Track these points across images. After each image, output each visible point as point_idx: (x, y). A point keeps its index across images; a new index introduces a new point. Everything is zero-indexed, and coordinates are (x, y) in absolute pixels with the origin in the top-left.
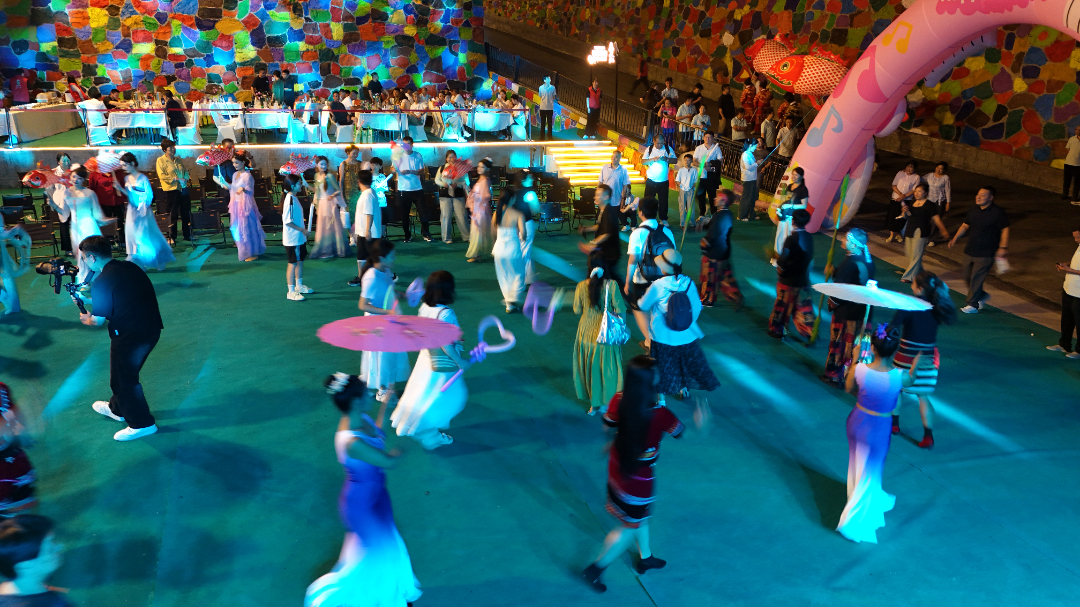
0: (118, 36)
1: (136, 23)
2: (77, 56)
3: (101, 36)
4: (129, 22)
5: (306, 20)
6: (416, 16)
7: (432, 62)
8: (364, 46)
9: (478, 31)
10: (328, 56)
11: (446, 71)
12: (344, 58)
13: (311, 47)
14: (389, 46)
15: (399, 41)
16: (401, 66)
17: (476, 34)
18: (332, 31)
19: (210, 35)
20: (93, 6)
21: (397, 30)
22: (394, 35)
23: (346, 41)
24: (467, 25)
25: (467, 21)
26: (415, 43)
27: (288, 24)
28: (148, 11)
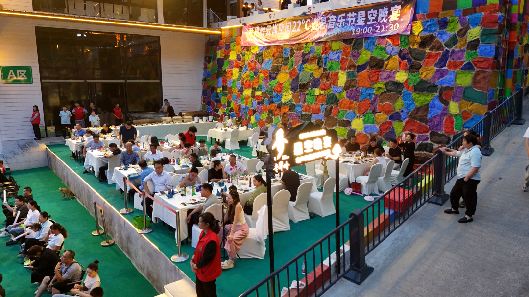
0: (240, 84)
1: (247, 76)
2: (227, 95)
3: (235, 84)
4: (245, 76)
5: (325, 69)
6: (409, 60)
7: (418, 109)
8: (358, 92)
9: (482, 75)
10: (333, 100)
11: (431, 120)
12: (342, 102)
13: (322, 92)
14: (378, 93)
15: (389, 88)
16: (386, 113)
17: (478, 78)
18: (338, 79)
19: (274, 83)
20: (235, 67)
21: (390, 77)
22: (385, 81)
23: (346, 88)
24: (468, 67)
25: (469, 63)
26: (404, 90)
27: (312, 74)
28: (252, 69)
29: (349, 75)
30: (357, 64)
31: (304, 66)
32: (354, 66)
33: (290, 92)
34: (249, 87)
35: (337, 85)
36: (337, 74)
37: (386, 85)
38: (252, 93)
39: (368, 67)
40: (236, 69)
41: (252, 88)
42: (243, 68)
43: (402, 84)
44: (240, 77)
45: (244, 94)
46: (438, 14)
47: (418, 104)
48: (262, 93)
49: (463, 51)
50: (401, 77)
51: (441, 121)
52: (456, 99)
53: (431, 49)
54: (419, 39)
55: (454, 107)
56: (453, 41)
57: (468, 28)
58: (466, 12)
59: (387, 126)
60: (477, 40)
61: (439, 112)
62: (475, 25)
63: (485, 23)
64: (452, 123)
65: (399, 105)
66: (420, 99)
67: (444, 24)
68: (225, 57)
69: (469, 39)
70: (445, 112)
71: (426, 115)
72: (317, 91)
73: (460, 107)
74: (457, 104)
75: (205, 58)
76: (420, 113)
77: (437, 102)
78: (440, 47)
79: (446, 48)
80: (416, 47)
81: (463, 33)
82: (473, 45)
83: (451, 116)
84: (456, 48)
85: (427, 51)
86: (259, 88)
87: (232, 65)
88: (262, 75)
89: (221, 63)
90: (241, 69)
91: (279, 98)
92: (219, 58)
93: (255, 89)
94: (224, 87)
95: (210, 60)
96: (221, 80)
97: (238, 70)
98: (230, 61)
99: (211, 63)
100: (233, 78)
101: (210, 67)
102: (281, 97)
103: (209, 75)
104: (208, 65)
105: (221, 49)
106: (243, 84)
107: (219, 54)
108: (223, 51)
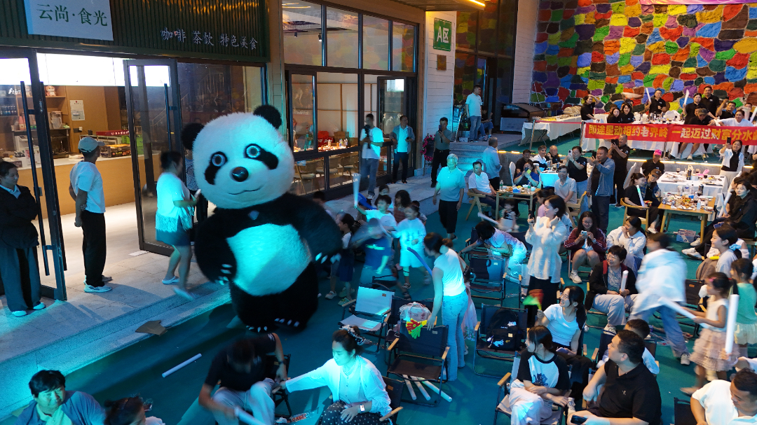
0: (641, 58)
1: (658, 48)
2: (603, 77)
3: (626, 60)
4: (652, 48)
19: (726, 55)
20: (625, 35)
28: (672, 37)
34: (664, 62)
38: (671, 70)
40: (629, 39)
41: (673, 64)
42: (646, 36)
44: (640, 50)
45: (651, 72)
48: (697, 70)
68: (597, 23)
75: (541, 27)
86: (691, 63)
87: (616, 33)
88: (696, 45)
89: (586, 31)
90: (642, 39)
91: (738, 73)
92: (581, 26)
93: (680, 64)
94: (594, 67)
95: (553, 29)
96: (587, 56)
97: (635, 40)
98: (612, 29)
99: (559, 33)
100: (622, 52)
101: (555, 38)
102: (744, 73)
103: (552, 50)
104: (551, 36)
105: (585, 11)
106: (648, 59)
107: (581, 19)
108: (592, 14)
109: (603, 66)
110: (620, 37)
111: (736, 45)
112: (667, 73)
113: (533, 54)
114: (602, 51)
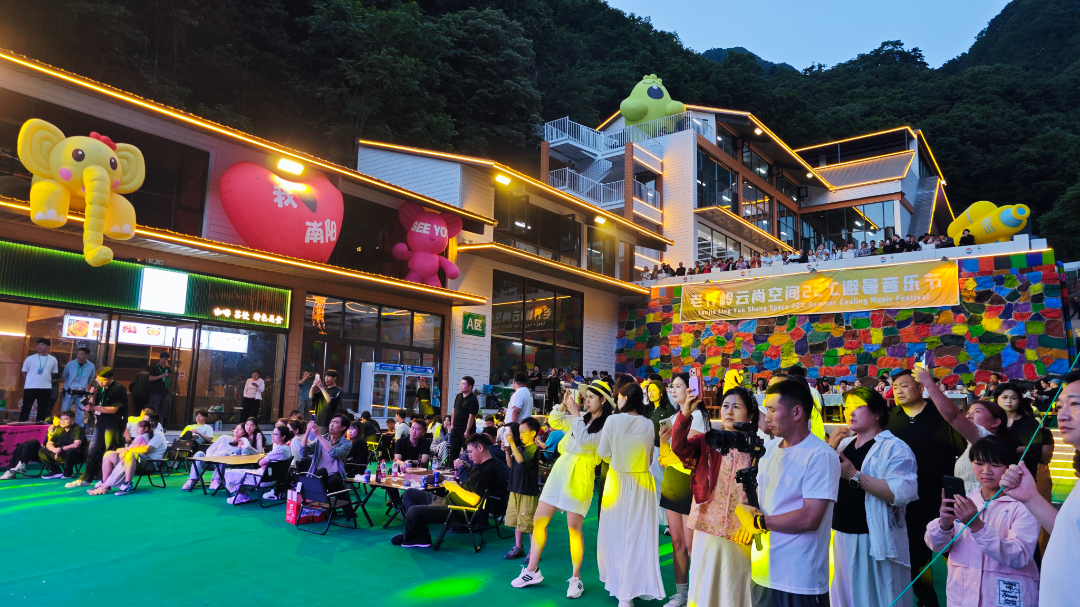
0: (697, 352)
1: (710, 342)
2: (671, 368)
3: (686, 353)
4: (706, 342)
5: (847, 328)
6: (967, 314)
7: (988, 360)
8: (905, 348)
9: (1053, 324)
10: (866, 359)
11: (1007, 369)
12: (882, 360)
13: (849, 352)
14: (933, 347)
15: (946, 341)
16: (947, 366)
17: (1050, 327)
18: (871, 336)
19: (763, 346)
20: (685, 331)
21: (944, 330)
22: (940, 335)
23: (885, 344)
24: (1037, 318)
25: (1037, 314)
26: (966, 342)
27: (829, 333)
28: (720, 332)
29: (885, 332)
30: (896, 321)
31: (813, 325)
32: (892, 322)
33: (795, 355)
34: (716, 353)
35: (870, 342)
36: (868, 331)
37: (942, 338)
38: (722, 361)
39: (913, 323)
40: (688, 334)
41: (724, 355)
42: (700, 332)
43: (962, 337)
44: (697, 343)
45: (707, 362)
46: (991, 272)
47: (986, 354)
48: (743, 361)
49: (1028, 304)
50: (960, 329)
51: (1020, 368)
52: (1031, 346)
53: (991, 303)
54: (974, 294)
55: (1031, 354)
56: (1014, 295)
57: (1028, 285)
58: (1022, 271)
59: (952, 379)
60: (1041, 294)
61: (1015, 360)
62: (1036, 282)
63: (1044, 279)
64: (1033, 369)
65: (963, 357)
66: (990, 350)
67: (1000, 281)
68: (663, 321)
69: (1032, 293)
70: (1022, 359)
71: (1000, 365)
72: (841, 351)
73: (1038, 354)
74: (1034, 351)
75: (620, 325)
76: (991, 364)
77: (1011, 351)
78: (1001, 301)
79: (1008, 302)
80: (971, 301)
81: (1025, 287)
82: (1038, 298)
83: (1030, 362)
84: (1020, 301)
85: (987, 304)
86: (737, 354)
87: (678, 330)
88: (739, 339)
89: (655, 328)
90: (697, 334)
91: (774, 364)
92: (651, 323)
93: (729, 356)
94: (663, 358)
95: (630, 327)
96: (657, 349)
97: (692, 335)
98: (675, 326)
99: (634, 330)
100: (683, 345)
101: (632, 334)
102: (779, 362)
103: (629, 344)
104: (628, 332)
105: (653, 311)
106: (704, 351)
107: (651, 318)
108: (658, 313)
109: (669, 358)
110: (680, 333)
111: (769, 339)
112: (719, 363)
113: (615, 348)
114: (668, 345)
